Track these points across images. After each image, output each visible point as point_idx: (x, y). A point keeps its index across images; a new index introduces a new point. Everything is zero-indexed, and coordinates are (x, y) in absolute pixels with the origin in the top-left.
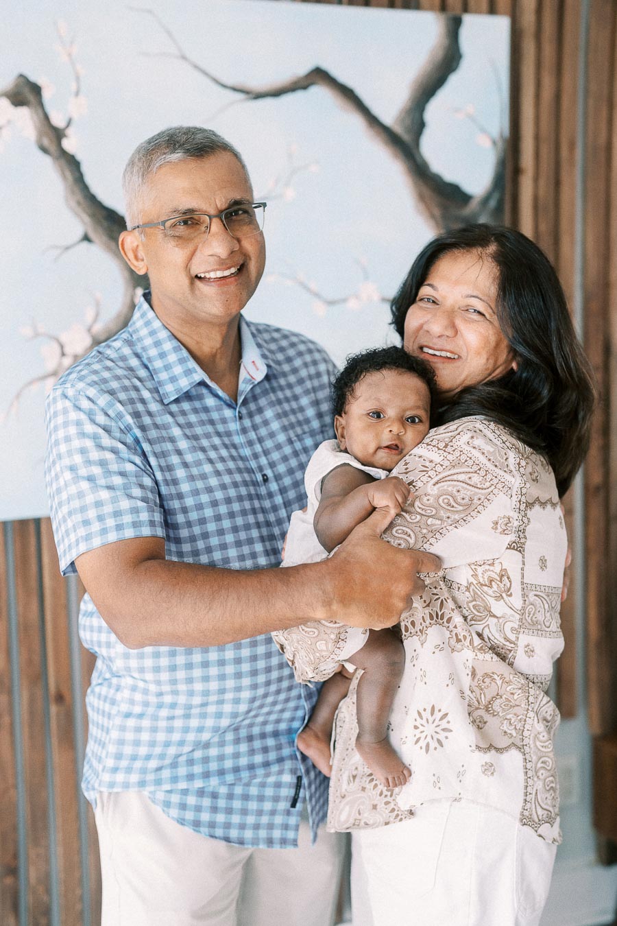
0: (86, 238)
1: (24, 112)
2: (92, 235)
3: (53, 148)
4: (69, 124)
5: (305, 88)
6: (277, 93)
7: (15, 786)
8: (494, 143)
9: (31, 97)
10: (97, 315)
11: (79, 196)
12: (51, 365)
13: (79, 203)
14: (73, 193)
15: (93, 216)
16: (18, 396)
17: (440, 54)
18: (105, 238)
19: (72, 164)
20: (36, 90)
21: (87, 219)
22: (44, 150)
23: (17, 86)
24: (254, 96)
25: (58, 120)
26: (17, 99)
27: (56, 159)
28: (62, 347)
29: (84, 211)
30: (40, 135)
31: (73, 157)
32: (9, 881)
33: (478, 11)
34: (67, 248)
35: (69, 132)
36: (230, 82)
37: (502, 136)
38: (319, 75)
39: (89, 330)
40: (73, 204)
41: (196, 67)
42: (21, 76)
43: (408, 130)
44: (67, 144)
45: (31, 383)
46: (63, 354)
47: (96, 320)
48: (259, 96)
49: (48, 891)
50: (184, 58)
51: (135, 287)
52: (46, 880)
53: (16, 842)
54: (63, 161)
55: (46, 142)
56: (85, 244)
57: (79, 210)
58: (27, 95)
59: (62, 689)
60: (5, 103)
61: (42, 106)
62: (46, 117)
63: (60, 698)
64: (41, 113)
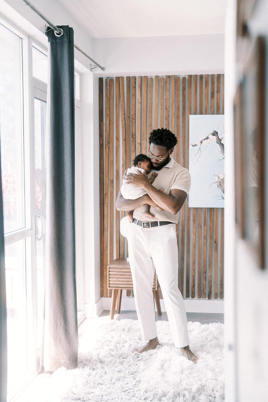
1: (214, 137)
3: (219, 143)
7: (206, 257)
9: (216, 134)
12: (217, 181)
14: (222, 150)
16: (210, 186)
20: (217, 133)
22: (217, 143)
25: (220, 138)
26: (213, 135)
27: (220, 144)
28: (219, 177)
30: (217, 140)
31: (223, 144)
32: (204, 274)
34: (221, 160)
35: (222, 140)
40: (222, 152)
42: (215, 131)
44: (221, 142)
45: (213, 183)
46: (219, 179)
52: (211, 276)
53: (206, 267)
55: (218, 142)
58: (215, 134)
59: (216, 241)
60: (211, 135)
61: (218, 135)
62: (218, 137)
63: (216, 242)
64: (217, 137)
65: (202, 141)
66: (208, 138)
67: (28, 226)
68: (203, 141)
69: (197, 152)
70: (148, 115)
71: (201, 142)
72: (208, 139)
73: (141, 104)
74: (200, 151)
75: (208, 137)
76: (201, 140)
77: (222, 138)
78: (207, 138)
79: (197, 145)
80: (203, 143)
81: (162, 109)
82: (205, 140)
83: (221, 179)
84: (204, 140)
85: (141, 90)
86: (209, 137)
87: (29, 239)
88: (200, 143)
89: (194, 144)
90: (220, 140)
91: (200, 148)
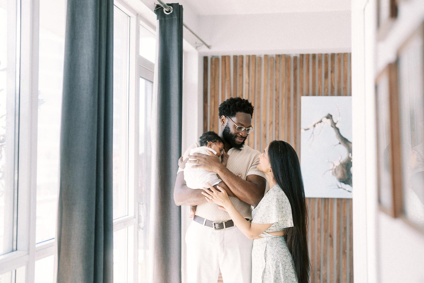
0: (340, 143)
2: (341, 143)
3: (334, 127)
4: (337, 122)
7: (320, 253)
9: (330, 117)
11: (339, 135)
12: (332, 168)
13: (339, 137)
14: (337, 134)
16: (325, 173)
18: (343, 143)
19: (337, 129)
20: (331, 116)
21: (340, 140)
22: (332, 127)
25: (335, 121)
26: (327, 118)
28: (334, 164)
30: (331, 124)
32: (318, 272)
34: (335, 145)
35: (337, 123)
39: (339, 162)
40: (337, 137)
42: (329, 114)
44: (337, 126)
46: (334, 166)
49: (326, 277)
51: (349, 153)
52: (326, 274)
53: (320, 264)
55: (333, 125)
56: (339, 145)
58: (329, 117)
59: (331, 234)
60: (325, 119)
61: (332, 119)
62: (333, 121)
63: (331, 236)
65: (315, 124)
67: (131, 214)
68: (317, 125)
69: (310, 137)
70: (256, 96)
71: (314, 126)
72: (322, 123)
73: (249, 84)
74: (312, 135)
75: (321, 120)
76: (313, 124)
78: (321, 122)
80: (316, 127)
81: (272, 90)
82: (319, 123)
83: (337, 167)
84: (318, 123)
85: (249, 70)
86: (323, 120)
87: (131, 228)
89: (306, 128)
90: (335, 124)
91: (313, 132)
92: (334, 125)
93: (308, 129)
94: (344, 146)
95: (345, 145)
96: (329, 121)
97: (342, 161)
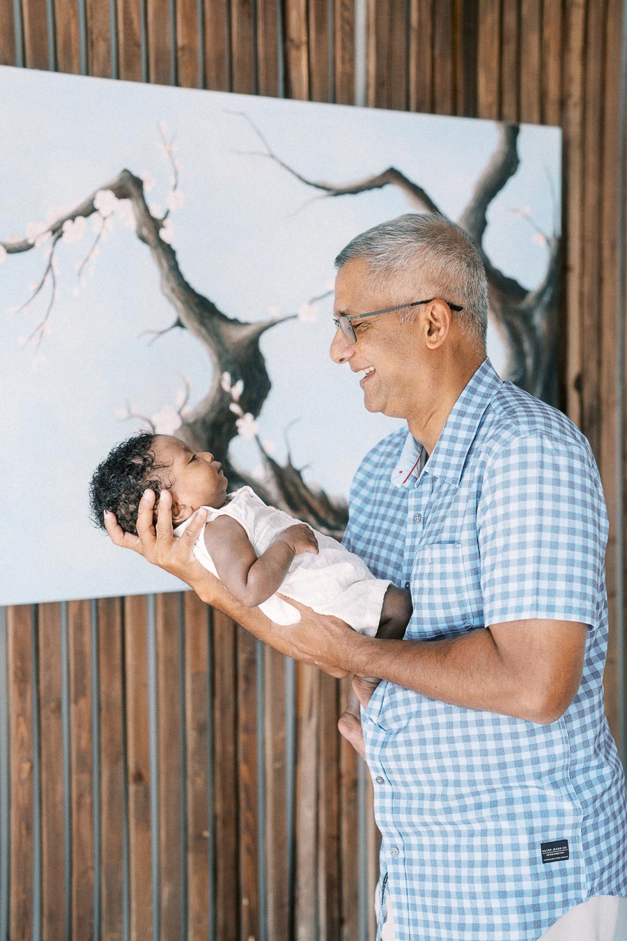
0: (179, 324)
1: (127, 204)
2: (184, 321)
3: (151, 238)
4: (168, 214)
5: (380, 186)
6: (355, 191)
8: (548, 242)
9: (133, 190)
10: (187, 398)
11: (174, 284)
13: (173, 290)
14: (168, 280)
15: (185, 302)
17: (500, 159)
18: (196, 324)
19: (167, 252)
20: (138, 183)
21: (180, 305)
22: (143, 239)
23: (121, 179)
24: (335, 193)
25: (157, 212)
26: (120, 192)
27: (154, 248)
29: (179, 298)
30: (139, 225)
31: (169, 246)
33: (530, 122)
34: (162, 333)
35: (167, 223)
36: (312, 179)
37: (554, 234)
38: (393, 176)
39: (179, 413)
40: (168, 291)
41: (283, 165)
42: (125, 171)
43: (472, 228)
44: (165, 235)
47: (185, 403)
48: (339, 193)
50: (272, 156)
51: (223, 371)
54: (160, 251)
55: (145, 232)
56: (178, 329)
57: (172, 296)
58: (129, 187)
59: (144, 772)
60: (110, 195)
61: (142, 197)
62: (147, 209)
63: (140, 778)
64: (141, 205)
65: (62, 223)
66: (94, 210)
68: (68, 226)
69: (36, 286)
71: (57, 231)
72: (94, 215)
74: (49, 279)
75: (92, 201)
76: (51, 221)
77: (166, 217)
78: (89, 210)
79: (30, 247)
80: (65, 236)
82: (80, 220)
84: (73, 218)
86: (97, 205)
88: (49, 238)
89: (16, 240)
90: (156, 225)
91: (50, 266)
92: (151, 227)
93: (27, 247)
94: (199, 334)
95: (204, 331)
96: (126, 210)
97: (188, 410)
